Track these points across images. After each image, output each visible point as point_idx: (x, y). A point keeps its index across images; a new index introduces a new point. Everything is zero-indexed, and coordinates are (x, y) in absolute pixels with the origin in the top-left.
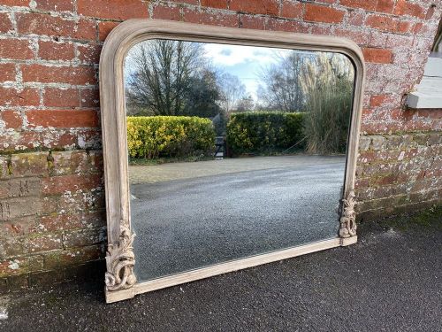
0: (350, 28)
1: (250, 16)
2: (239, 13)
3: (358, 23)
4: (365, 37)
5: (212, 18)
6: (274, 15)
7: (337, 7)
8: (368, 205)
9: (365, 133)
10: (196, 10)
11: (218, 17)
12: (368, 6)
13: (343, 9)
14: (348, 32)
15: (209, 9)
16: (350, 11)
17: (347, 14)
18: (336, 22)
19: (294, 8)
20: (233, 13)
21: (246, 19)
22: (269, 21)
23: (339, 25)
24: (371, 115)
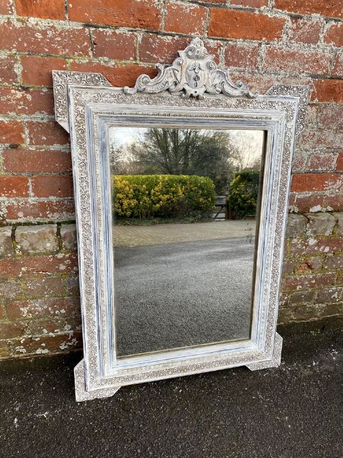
0: (295, 47)
1: (109, 31)
2: (88, 25)
3: (311, 39)
4: (325, 63)
5: (39, 36)
6: (152, 29)
7: (269, 12)
8: (333, 308)
9: (330, 209)
10: (9, 23)
11: (50, 33)
12: (330, 10)
13: (283, 15)
14: (292, 55)
15: (32, 21)
16: (295, 18)
17: (289, 24)
18: (270, 39)
19: (187, 16)
20: (77, 26)
21: (100, 35)
22: (145, 40)
23: (276, 44)
24: (339, 183)
